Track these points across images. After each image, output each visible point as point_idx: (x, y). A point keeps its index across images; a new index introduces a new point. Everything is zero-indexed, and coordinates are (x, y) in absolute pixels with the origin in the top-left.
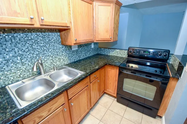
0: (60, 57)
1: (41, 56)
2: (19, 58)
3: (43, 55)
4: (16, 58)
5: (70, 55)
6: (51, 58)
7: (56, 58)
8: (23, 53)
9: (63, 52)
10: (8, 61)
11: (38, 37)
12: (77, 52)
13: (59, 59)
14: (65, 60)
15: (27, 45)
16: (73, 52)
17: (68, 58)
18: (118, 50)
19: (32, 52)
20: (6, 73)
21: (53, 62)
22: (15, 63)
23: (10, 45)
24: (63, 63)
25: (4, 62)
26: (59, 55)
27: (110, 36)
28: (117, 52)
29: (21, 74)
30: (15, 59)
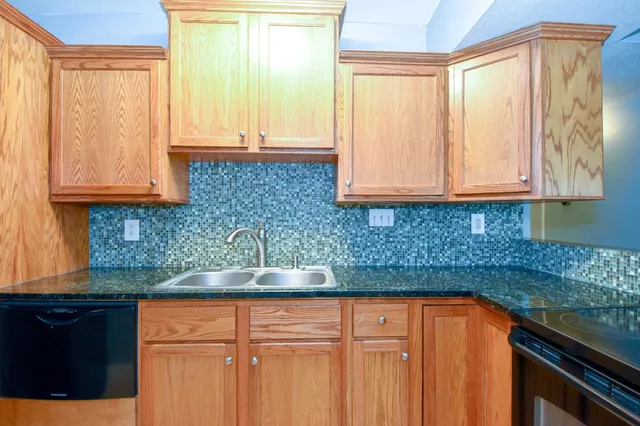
0: (323, 239)
1: (275, 223)
2: (233, 219)
3: (280, 223)
4: (228, 218)
5: (359, 239)
6: (298, 236)
7: (310, 239)
8: (243, 211)
9: (334, 226)
10: (216, 219)
11: (279, 180)
12: (387, 236)
13: (319, 242)
14: (339, 251)
15: (254, 195)
16: (371, 232)
17: (351, 247)
18: (612, 253)
19: (259, 211)
20: (207, 241)
21: (300, 247)
22: (226, 227)
23: (225, 192)
24: (330, 259)
25: (210, 221)
26: (321, 231)
27: (520, 174)
28: (607, 263)
29: (228, 253)
30: (227, 220)
